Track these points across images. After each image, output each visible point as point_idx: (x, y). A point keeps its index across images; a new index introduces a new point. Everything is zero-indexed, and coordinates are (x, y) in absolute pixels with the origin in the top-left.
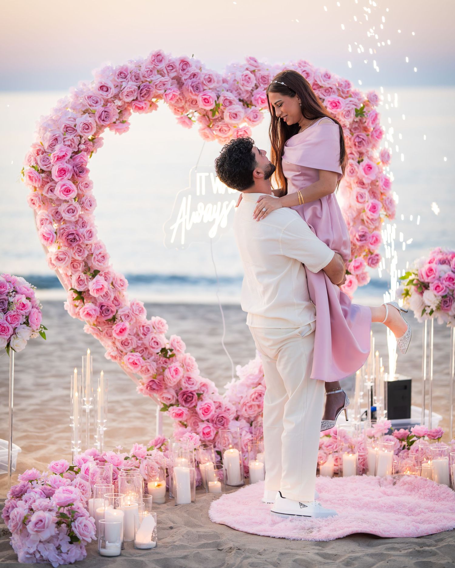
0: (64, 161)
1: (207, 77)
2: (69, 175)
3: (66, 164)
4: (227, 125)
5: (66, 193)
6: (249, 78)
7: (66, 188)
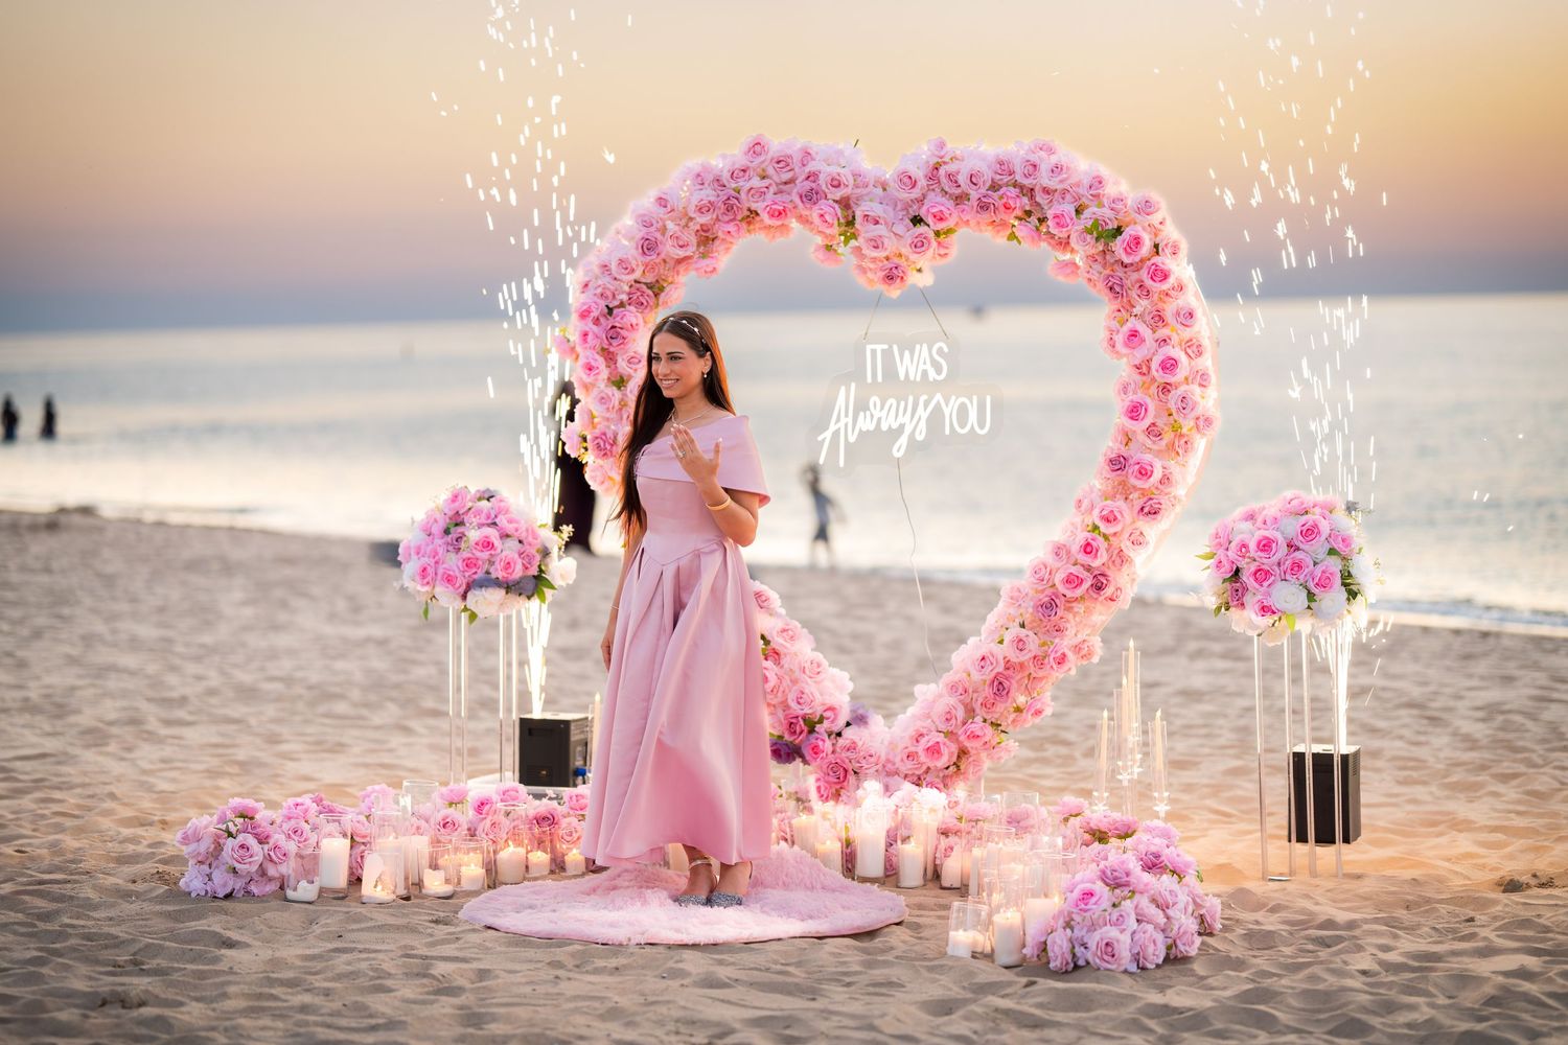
0: (589, 321)
1: (829, 179)
2: (597, 343)
3: (591, 325)
4: (874, 260)
5: (588, 371)
6: (910, 177)
7: (588, 363)
